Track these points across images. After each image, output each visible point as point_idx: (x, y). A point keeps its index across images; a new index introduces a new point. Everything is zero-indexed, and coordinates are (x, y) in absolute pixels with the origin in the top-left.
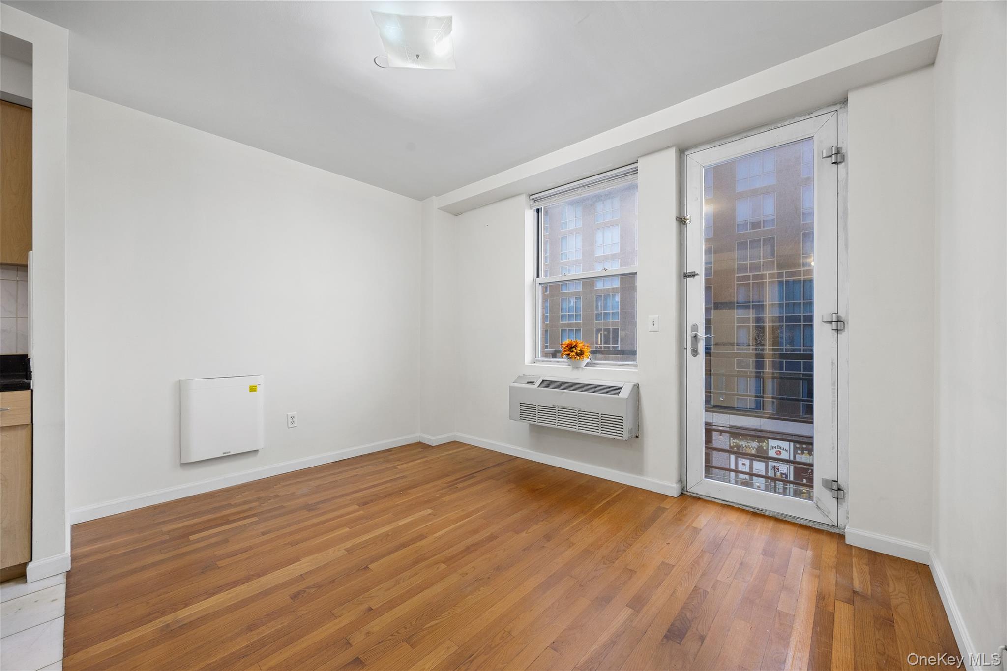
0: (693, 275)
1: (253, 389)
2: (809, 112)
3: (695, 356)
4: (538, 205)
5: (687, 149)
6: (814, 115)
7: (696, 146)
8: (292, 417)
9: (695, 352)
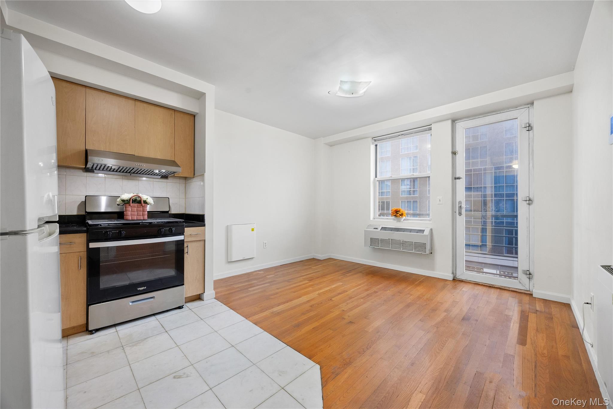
0: (459, 178)
1: (253, 230)
2: (516, 107)
3: (460, 216)
4: (376, 143)
5: (456, 120)
6: (518, 108)
7: (461, 119)
8: (265, 243)
9: (460, 214)
